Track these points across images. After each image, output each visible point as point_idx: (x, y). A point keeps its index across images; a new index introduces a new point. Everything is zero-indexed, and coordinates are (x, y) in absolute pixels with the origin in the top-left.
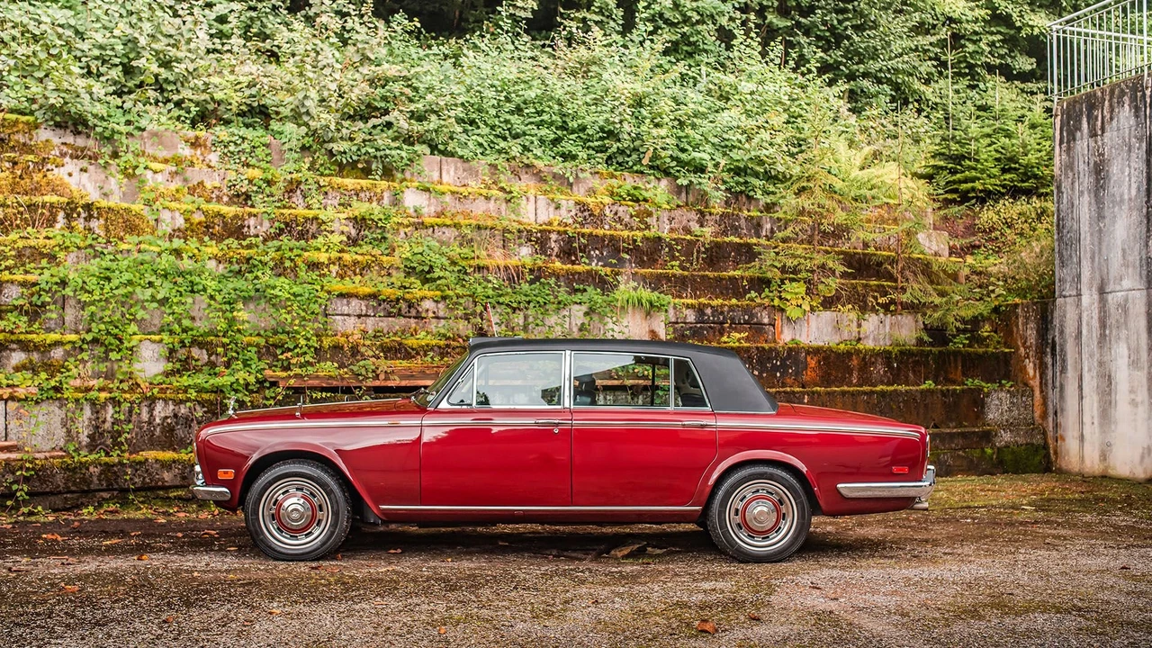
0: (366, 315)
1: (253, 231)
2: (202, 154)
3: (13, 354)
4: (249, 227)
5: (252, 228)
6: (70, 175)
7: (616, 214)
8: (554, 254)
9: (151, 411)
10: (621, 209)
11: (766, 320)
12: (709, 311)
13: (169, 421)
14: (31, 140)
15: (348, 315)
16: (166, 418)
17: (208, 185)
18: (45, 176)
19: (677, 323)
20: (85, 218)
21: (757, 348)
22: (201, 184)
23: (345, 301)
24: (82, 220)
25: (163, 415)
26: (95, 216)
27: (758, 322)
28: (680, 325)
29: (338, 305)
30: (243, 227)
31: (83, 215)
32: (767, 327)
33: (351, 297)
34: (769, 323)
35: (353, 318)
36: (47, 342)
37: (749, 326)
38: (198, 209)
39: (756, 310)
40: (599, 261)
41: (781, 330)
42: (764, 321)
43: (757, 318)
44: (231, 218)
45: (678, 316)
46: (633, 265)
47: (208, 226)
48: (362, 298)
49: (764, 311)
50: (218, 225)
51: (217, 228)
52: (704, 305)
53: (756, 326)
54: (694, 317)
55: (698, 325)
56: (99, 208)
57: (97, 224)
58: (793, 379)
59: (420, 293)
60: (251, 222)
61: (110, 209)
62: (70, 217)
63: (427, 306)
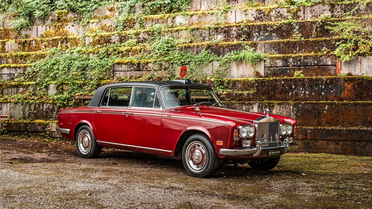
1: (113, 41)
2: (113, 14)
3: (20, 89)
4: (112, 39)
6: (69, 28)
7: (279, 13)
9: (43, 107)
10: (281, 10)
11: (329, 63)
12: (291, 60)
13: (47, 110)
14: (66, 17)
15: (121, 71)
16: (47, 109)
17: (107, 25)
18: (63, 29)
19: (271, 67)
20: (66, 42)
21: (308, 79)
22: (105, 25)
23: (120, 66)
24: (65, 43)
26: (68, 41)
27: (324, 64)
28: (273, 68)
29: (118, 67)
30: (110, 40)
31: (65, 41)
32: (331, 67)
33: (122, 64)
34: (332, 64)
35: (123, 72)
36: (27, 85)
37: (318, 67)
38: (96, 35)
39: (322, 58)
40: (257, 38)
41: (341, 68)
42: (328, 64)
43: (323, 62)
44: (106, 37)
45: (272, 64)
46: (277, 38)
47: (99, 41)
48: (126, 64)
49: (329, 58)
50: (103, 40)
51: (102, 41)
52: (287, 57)
53: (322, 67)
54: (282, 64)
55: (284, 68)
56: (69, 39)
57: (68, 44)
58: (334, 96)
59: (146, 61)
60: (113, 37)
61: (72, 38)
62: (62, 43)
63: (150, 66)
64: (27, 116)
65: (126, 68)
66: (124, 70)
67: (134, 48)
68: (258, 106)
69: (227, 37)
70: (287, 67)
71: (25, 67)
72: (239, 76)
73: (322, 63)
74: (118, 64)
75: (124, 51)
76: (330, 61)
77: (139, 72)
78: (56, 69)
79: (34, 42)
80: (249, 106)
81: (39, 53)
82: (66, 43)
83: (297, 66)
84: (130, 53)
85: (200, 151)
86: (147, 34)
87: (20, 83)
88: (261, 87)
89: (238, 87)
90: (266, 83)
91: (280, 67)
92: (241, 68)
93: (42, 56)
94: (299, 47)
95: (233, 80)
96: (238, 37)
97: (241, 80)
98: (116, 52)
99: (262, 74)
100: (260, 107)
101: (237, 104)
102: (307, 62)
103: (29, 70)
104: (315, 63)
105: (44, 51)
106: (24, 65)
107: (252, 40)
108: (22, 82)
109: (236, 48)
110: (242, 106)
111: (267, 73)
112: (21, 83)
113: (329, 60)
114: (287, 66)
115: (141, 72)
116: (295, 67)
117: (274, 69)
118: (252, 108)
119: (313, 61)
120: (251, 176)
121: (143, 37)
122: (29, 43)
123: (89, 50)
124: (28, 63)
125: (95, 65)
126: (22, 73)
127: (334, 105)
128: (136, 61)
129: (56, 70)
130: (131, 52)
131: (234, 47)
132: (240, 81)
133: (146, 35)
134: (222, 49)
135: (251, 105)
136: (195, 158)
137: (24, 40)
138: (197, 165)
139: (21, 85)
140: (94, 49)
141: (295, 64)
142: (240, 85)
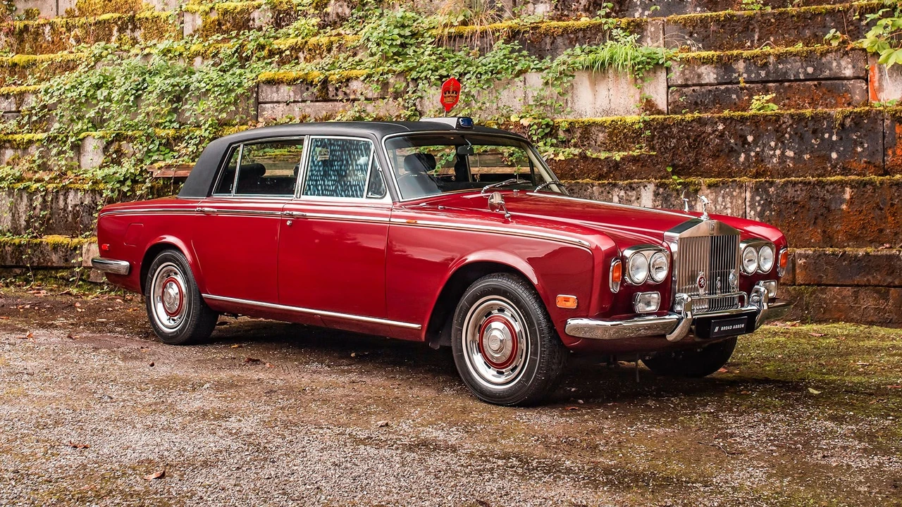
0: (294, 102)
1: (257, 23)
3: (7, 151)
4: (254, 20)
5: (257, 21)
8: (581, 7)
9: (65, 200)
11: (848, 72)
12: (741, 66)
13: (78, 208)
15: (278, 102)
16: (76, 205)
19: (687, 86)
20: (131, 29)
21: (792, 116)
23: (274, 88)
24: (128, 31)
25: (73, 203)
26: (138, 26)
27: (833, 76)
28: (692, 88)
29: (269, 93)
30: (248, 20)
31: (130, 27)
32: (852, 82)
33: (279, 83)
34: (855, 75)
35: (281, 105)
36: (25, 141)
37: (816, 83)
38: (212, 9)
39: (828, 58)
40: (644, 10)
41: (881, 85)
42: (844, 74)
43: (831, 70)
44: (238, 13)
45: (687, 76)
46: (699, 9)
47: (220, 24)
48: (289, 83)
49: (845, 57)
50: (229, 22)
51: (228, 25)
52: (730, 58)
53: (829, 82)
54: (715, 76)
55: (723, 87)
56: (139, 19)
57: (139, 34)
58: (865, 162)
59: (345, 73)
60: (256, 14)
61: (147, 19)
62: (121, 30)
63: (355, 88)
64: (23, 226)
65: (292, 94)
66: (286, 98)
67: (313, 40)
68: (654, 192)
69: (562, 10)
70: (730, 86)
71: (22, 94)
72: (600, 111)
73: (828, 71)
74: (270, 82)
75: (285, 50)
76: (850, 66)
77: (325, 103)
78: (102, 98)
79: (48, 28)
80: (630, 194)
81: (59, 56)
82: (133, 31)
83: (757, 82)
84: (301, 55)
85: (505, 323)
86: (346, 4)
87: (5, 138)
88: (660, 141)
89: (596, 142)
90: (675, 130)
91: (711, 85)
92: (602, 90)
93: (69, 66)
94: (760, 30)
95: (583, 122)
96: (591, 8)
97: (605, 122)
98: (265, 53)
99: (662, 105)
100: (658, 194)
101: (594, 188)
102: (784, 70)
103: (31, 101)
104: (808, 74)
105: (72, 53)
106: (19, 89)
107: (630, 16)
108: (11, 133)
109: (588, 36)
110: (609, 193)
111: (674, 102)
112: (10, 137)
113: (848, 63)
114: (730, 83)
115: (329, 105)
116: (752, 86)
117: (693, 90)
118: (638, 199)
119: (802, 67)
120: (657, 396)
121: (337, 14)
122: (34, 32)
123: (194, 48)
124: (30, 84)
125: (208, 87)
126: (14, 109)
127: (868, 187)
128: (317, 76)
129: (102, 101)
130: (303, 53)
131: (580, 34)
132: (602, 126)
133: (345, 7)
134: (548, 40)
135: (634, 190)
136: (491, 347)
137: (22, 25)
138: (499, 367)
139: (9, 141)
140: (207, 44)
141: (753, 76)
142: (601, 135)
